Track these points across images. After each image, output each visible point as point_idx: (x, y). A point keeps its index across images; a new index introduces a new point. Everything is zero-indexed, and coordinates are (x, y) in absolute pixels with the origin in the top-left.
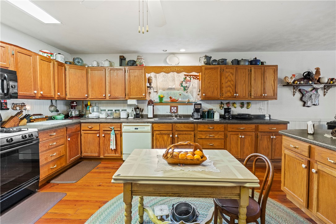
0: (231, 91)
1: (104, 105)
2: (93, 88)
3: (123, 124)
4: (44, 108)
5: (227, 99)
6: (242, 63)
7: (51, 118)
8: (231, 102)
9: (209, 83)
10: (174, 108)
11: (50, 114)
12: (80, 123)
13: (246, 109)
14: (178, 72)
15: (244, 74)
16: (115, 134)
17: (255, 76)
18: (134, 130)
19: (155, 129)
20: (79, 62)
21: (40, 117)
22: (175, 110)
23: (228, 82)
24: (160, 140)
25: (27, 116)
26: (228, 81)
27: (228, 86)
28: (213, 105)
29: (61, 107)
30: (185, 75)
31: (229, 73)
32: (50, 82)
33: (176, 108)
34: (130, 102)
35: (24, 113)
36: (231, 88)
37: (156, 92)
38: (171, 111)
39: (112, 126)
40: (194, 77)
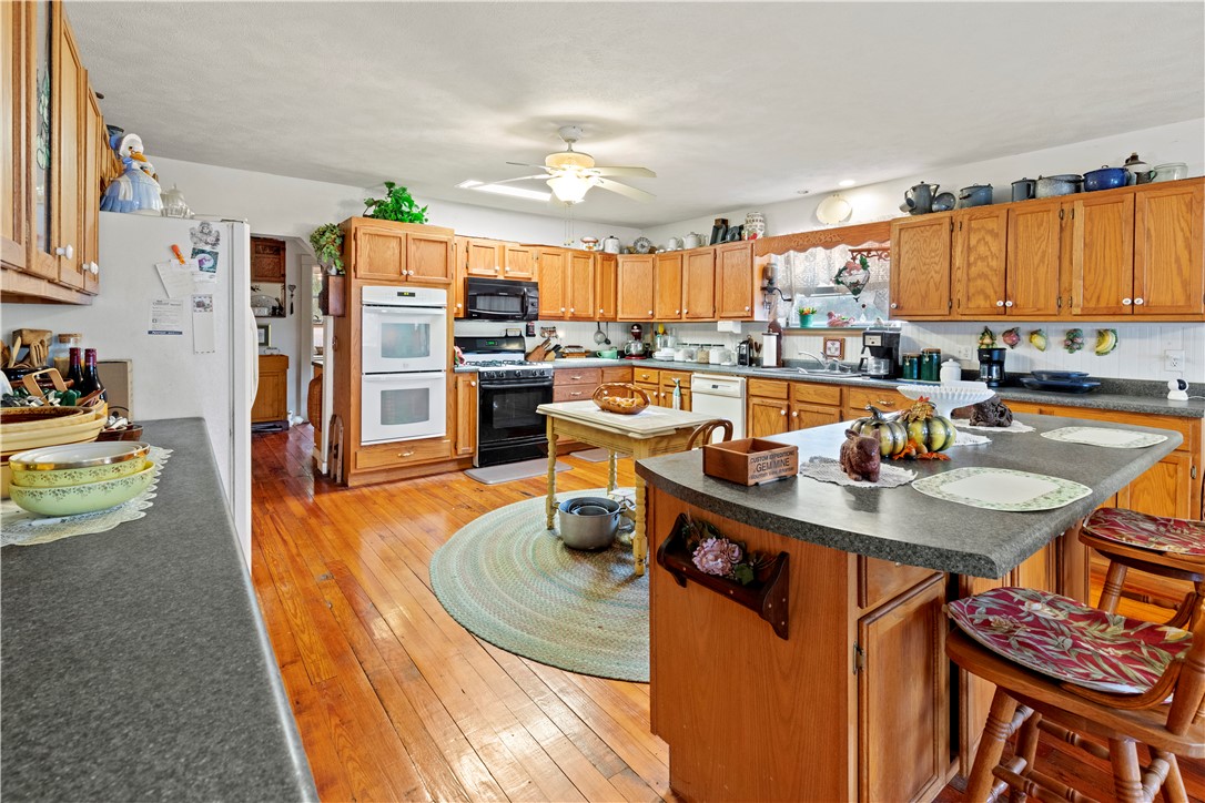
0: (990, 292)
1: (689, 332)
2: (661, 296)
3: (696, 374)
4: (586, 337)
5: (976, 318)
6: (1042, 191)
7: (596, 355)
8: (1025, 328)
9: (914, 269)
10: (833, 344)
11: (594, 347)
12: (633, 367)
13: (1094, 354)
14: (829, 245)
15: (1042, 228)
16: (681, 395)
17: (1091, 233)
18: (710, 388)
19: (752, 391)
20: (643, 246)
21: (576, 350)
22: (836, 349)
23: (979, 263)
24: (762, 418)
25: (557, 348)
26: (976, 260)
27: (979, 275)
28: (955, 337)
29: (618, 336)
30: (853, 251)
31: (983, 232)
32: (587, 292)
33: (837, 344)
34: (723, 326)
35: (553, 343)
36: (991, 281)
37: (790, 300)
38: (825, 351)
39: (676, 376)
40: (880, 252)
